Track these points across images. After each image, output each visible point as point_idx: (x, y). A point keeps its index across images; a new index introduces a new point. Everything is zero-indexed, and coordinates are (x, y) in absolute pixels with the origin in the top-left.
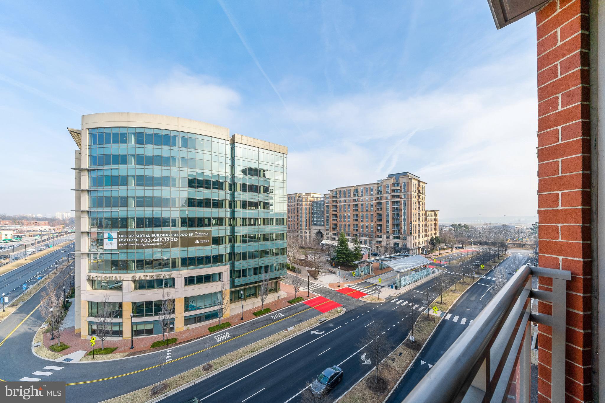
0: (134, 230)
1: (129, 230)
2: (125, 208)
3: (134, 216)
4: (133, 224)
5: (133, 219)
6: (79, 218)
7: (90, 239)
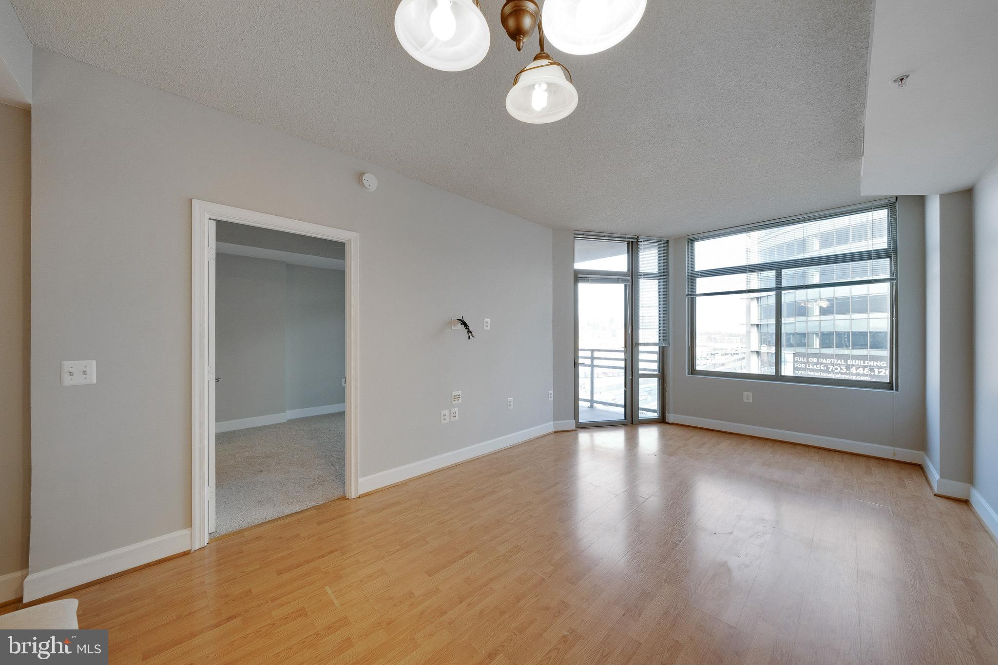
0: (817, 351)
1: (810, 351)
2: (804, 318)
3: (817, 330)
4: (816, 342)
5: (817, 334)
6: (749, 333)
7: (760, 361)
